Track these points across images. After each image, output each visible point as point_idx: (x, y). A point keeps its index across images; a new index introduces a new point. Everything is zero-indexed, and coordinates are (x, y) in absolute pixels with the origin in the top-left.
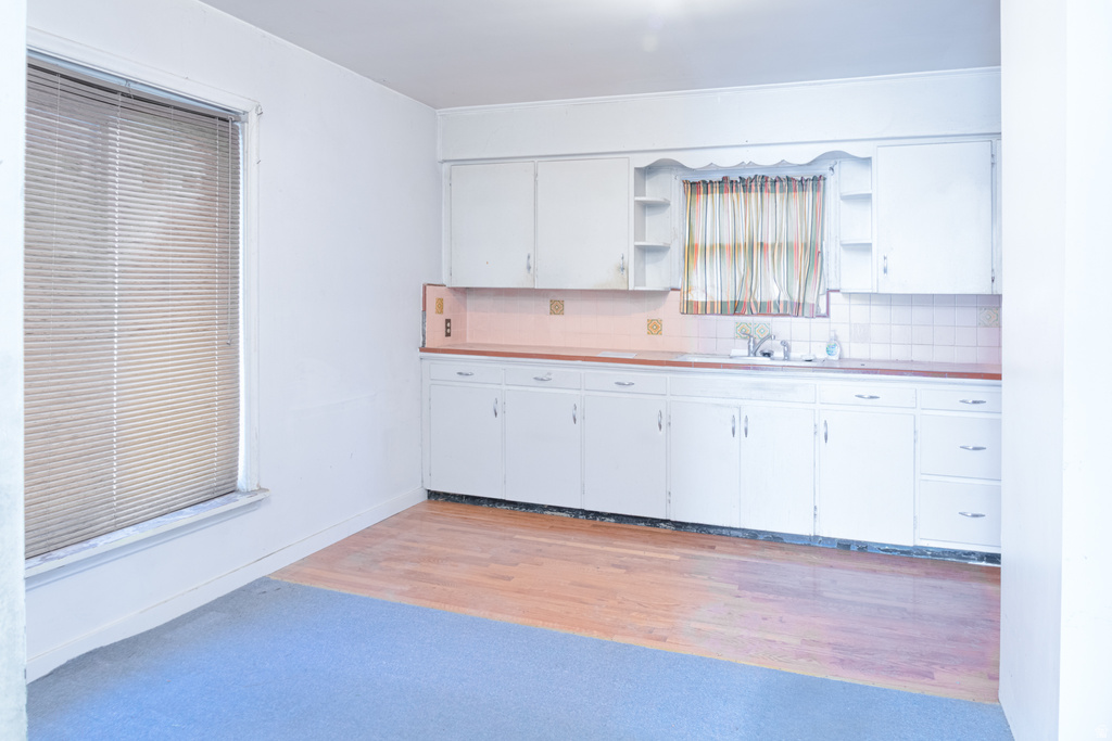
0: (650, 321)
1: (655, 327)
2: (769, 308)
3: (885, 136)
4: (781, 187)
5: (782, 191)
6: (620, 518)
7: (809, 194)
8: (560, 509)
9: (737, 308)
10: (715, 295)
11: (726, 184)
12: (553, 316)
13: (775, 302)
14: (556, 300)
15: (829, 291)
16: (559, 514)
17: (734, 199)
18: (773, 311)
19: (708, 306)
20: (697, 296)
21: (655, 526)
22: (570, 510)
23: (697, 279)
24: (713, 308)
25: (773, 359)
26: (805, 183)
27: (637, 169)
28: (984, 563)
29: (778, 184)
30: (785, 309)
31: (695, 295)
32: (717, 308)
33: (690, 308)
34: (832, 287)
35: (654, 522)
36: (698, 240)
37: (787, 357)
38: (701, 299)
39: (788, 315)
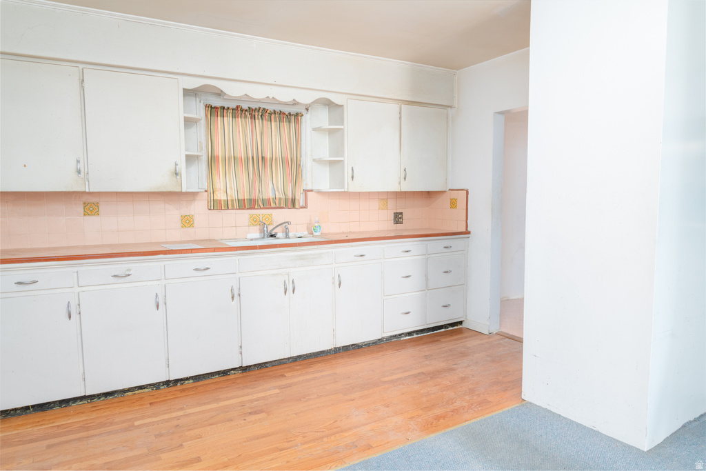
0: (183, 217)
1: (187, 221)
2: (270, 203)
3: (354, 93)
4: (275, 118)
5: (275, 121)
6: (197, 378)
7: (293, 124)
8: (141, 387)
9: (250, 204)
10: (233, 195)
11: (238, 111)
12: (87, 218)
13: (273, 199)
14: (90, 202)
15: (306, 191)
16: (140, 391)
17: (243, 124)
18: (273, 205)
19: (230, 203)
20: (220, 196)
21: (227, 375)
22: (151, 385)
23: (219, 183)
24: (233, 205)
25: (278, 238)
26: (290, 117)
27: (184, 90)
28: (407, 338)
29: (273, 116)
30: (280, 203)
31: (219, 195)
32: (236, 205)
33: (216, 205)
34: (309, 188)
35: (225, 373)
36: (220, 152)
37: (287, 236)
38: (223, 198)
39: (283, 208)
